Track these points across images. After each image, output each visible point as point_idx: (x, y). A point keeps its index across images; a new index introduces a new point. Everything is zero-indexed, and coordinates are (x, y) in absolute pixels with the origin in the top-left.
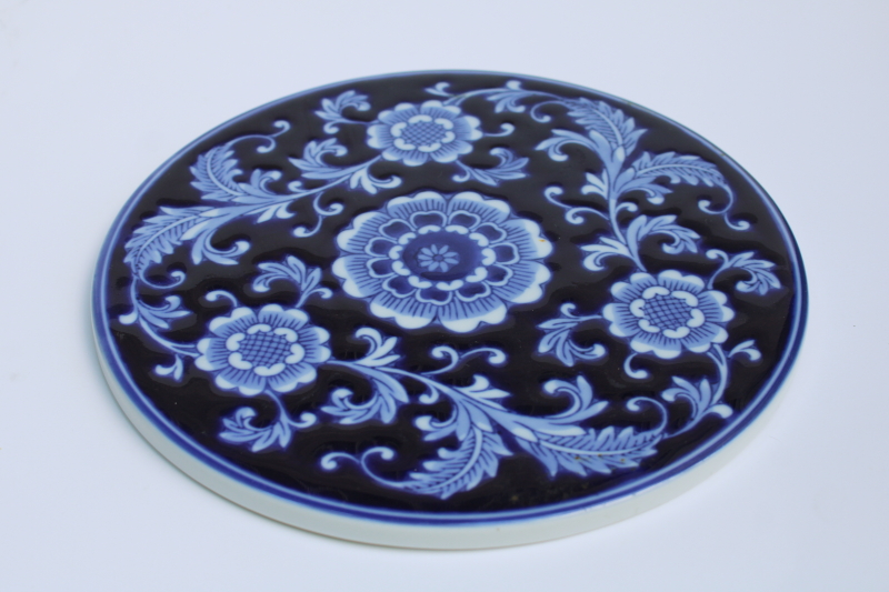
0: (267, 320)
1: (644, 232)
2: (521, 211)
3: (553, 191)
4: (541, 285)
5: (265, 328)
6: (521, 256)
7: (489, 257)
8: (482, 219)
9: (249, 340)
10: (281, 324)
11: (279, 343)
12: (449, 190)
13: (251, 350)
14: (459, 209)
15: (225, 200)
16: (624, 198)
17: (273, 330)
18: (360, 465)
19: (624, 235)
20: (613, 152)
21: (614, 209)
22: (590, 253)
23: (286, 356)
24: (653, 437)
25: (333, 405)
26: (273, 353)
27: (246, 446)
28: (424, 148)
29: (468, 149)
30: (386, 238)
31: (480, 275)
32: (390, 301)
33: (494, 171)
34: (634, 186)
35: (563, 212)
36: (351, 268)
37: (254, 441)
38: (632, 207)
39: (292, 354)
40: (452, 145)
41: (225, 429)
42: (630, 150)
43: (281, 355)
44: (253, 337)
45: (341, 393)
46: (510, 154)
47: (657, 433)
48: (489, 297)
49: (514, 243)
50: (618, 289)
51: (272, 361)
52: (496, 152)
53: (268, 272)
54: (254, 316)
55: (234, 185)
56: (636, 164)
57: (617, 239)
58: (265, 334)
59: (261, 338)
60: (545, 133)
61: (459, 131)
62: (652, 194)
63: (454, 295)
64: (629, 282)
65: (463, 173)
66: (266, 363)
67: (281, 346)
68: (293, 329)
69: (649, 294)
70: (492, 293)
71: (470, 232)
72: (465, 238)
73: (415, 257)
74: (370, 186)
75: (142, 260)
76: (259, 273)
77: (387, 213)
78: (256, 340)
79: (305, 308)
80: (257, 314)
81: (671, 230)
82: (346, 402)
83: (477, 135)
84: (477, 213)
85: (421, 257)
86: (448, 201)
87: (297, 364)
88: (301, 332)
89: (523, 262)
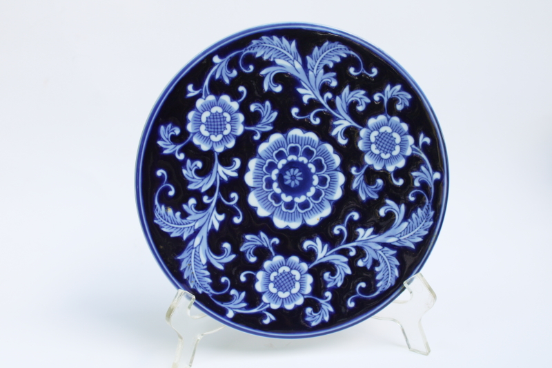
0: (233, 118)
3: (355, 215)
5: (228, 119)
6: (305, 213)
7: (300, 199)
8: (326, 189)
9: (219, 115)
10: (233, 125)
11: (221, 128)
13: (214, 118)
14: (331, 176)
17: (228, 123)
19: (331, 254)
21: (349, 246)
22: (315, 241)
23: (214, 134)
25: (192, 163)
26: (214, 128)
28: (373, 147)
30: (301, 150)
31: (287, 199)
32: (259, 166)
36: (276, 142)
37: (163, 140)
38: (352, 253)
39: (216, 136)
43: (214, 132)
44: (222, 116)
45: (199, 164)
46: (380, 188)
48: (274, 206)
49: (313, 207)
51: (210, 129)
54: (234, 111)
57: (327, 252)
58: (224, 121)
59: (222, 119)
62: (366, 259)
63: (270, 192)
65: (359, 170)
66: (208, 128)
67: (219, 130)
68: (231, 131)
70: (276, 207)
71: (315, 186)
72: (311, 185)
73: (291, 168)
74: (337, 131)
75: (256, 48)
76: (263, 103)
77: (319, 145)
78: (220, 118)
79: (245, 132)
80: (236, 112)
81: (340, 273)
82: (196, 168)
83: (391, 168)
84: (330, 186)
85: (292, 170)
87: (211, 141)
88: (231, 135)
89: (301, 215)
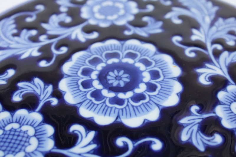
0: (18, 120)
1: (229, 61)
2: (162, 50)
3: (176, 39)
4: (177, 94)
5: (16, 126)
6: (164, 76)
7: (147, 77)
8: (141, 54)
9: (5, 134)
10: (26, 123)
11: (23, 137)
12: (123, 39)
13: (5, 142)
14: (128, 49)
15: (5, 46)
16: (214, 42)
17: (20, 127)
19: (218, 63)
20: (204, 19)
21: (210, 48)
22: (202, 74)
23: (26, 147)
26: (19, 144)
28: (110, 18)
29: (131, 18)
30: (89, 66)
31: (142, 88)
32: (91, 106)
33: (145, 29)
34: (218, 36)
35: (183, 50)
36: (70, 85)
38: (219, 47)
39: (30, 144)
40: (123, 16)
42: (213, 17)
43: (23, 145)
44: (8, 133)
46: (152, 20)
48: (148, 102)
49: (160, 68)
50: (221, 95)
51: (17, 150)
52: (145, 19)
53: (22, 88)
54: (11, 118)
55: (11, 38)
56: (217, 24)
57: (215, 65)
58: (15, 131)
59: (12, 133)
60: (168, 10)
61: (127, 9)
62: (227, 39)
63: (128, 102)
64: (227, 91)
65: (129, 30)
66: (13, 152)
67: (24, 139)
68: (33, 126)
70: (150, 100)
71: (135, 62)
72: (132, 66)
73: (105, 78)
74: (82, 38)
76: (17, 88)
77: (90, 52)
78: (9, 134)
79: (42, 112)
80: (12, 116)
83: (135, 11)
84: (139, 51)
85: (108, 77)
86: (123, 45)
87: (33, 152)
88: (37, 128)
89: (165, 80)
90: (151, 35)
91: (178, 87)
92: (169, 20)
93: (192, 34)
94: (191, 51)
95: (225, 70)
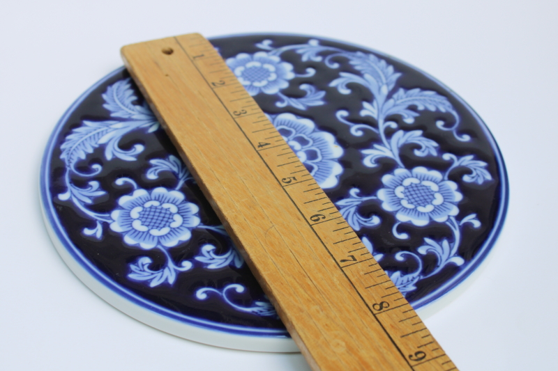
0: (157, 198)
1: (402, 141)
2: (322, 127)
3: (341, 114)
4: (336, 176)
5: (156, 204)
6: (323, 157)
7: (302, 157)
8: (297, 132)
9: (146, 211)
10: (166, 201)
11: (166, 214)
12: (274, 112)
13: (147, 218)
14: (281, 124)
15: (126, 117)
16: (388, 119)
17: (161, 205)
18: (222, 296)
19: (389, 143)
20: (380, 89)
21: (382, 126)
22: (367, 155)
23: (170, 223)
24: (414, 278)
25: (203, 255)
26: (162, 221)
27: (146, 283)
28: (257, 84)
29: (285, 85)
33: (303, 100)
34: (394, 111)
35: (348, 128)
37: (152, 280)
39: (174, 221)
40: (275, 82)
41: (131, 272)
42: (391, 87)
43: (167, 222)
44: (148, 209)
45: (207, 248)
46: (313, 88)
47: (416, 276)
49: (318, 148)
50: (386, 179)
51: (161, 226)
52: (304, 87)
53: (156, 166)
54: (148, 195)
55: (132, 106)
56: (395, 96)
57: (385, 146)
58: (156, 208)
59: (153, 210)
60: (335, 75)
61: (279, 73)
62: (406, 116)
64: (394, 175)
65: (282, 101)
66: (158, 227)
67: (167, 216)
68: (174, 204)
69: (407, 182)
71: (289, 140)
75: (72, 157)
76: (150, 166)
78: (150, 211)
79: (183, 190)
80: (150, 194)
81: (419, 140)
82: (211, 253)
83: (291, 76)
84: (293, 128)
86: (274, 119)
87: (178, 228)
88: (180, 206)
89: (324, 161)
90: (310, 108)
91: (338, 169)
92: (335, 89)
93: (362, 108)
94: (359, 129)
95: (396, 152)
